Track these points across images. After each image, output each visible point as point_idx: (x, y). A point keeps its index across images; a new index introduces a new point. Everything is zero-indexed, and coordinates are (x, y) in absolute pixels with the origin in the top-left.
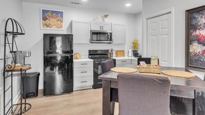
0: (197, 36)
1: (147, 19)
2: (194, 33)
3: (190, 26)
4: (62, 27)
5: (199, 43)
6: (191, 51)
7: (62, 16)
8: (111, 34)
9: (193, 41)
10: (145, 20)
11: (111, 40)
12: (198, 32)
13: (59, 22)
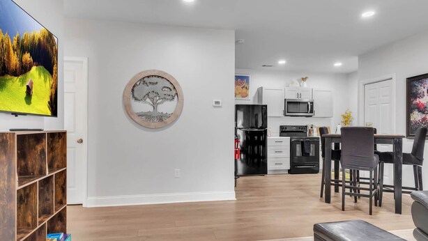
0: (418, 104)
1: (365, 85)
2: (414, 102)
3: (411, 94)
4: (247, 96)
5: (419, 111)
6: (412, 120)
7: (248, 82)
8: (312, 103)
9: (414, 109)
10: (362, 86)
11: (312, 112)
12: (418, 101)
13: (244, 90)
